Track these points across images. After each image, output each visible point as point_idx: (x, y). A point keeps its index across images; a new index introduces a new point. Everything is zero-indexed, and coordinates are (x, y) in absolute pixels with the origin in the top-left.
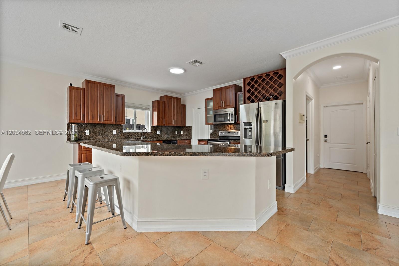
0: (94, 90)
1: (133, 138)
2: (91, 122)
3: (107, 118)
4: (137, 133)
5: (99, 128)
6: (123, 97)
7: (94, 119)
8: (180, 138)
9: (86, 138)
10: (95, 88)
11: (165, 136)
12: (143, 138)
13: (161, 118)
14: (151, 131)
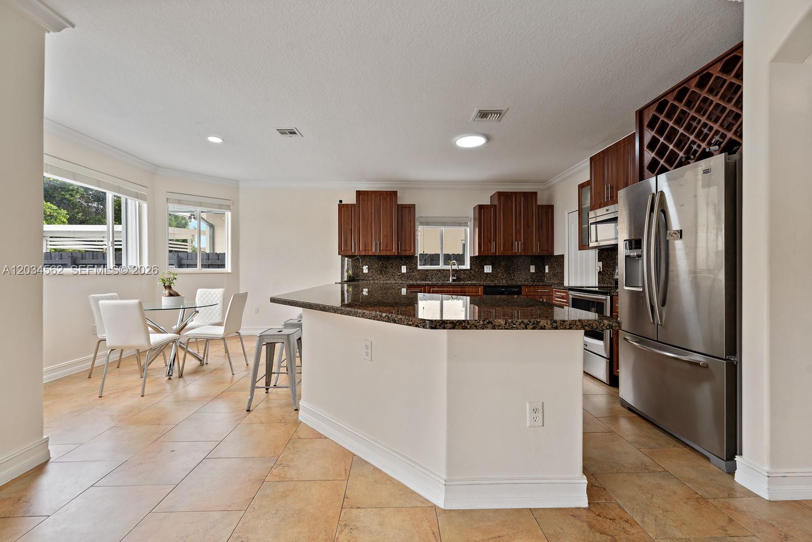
0: (367, 204)
1: (434, 279)
2: (363, 253)
3: (385, 245)
4: (442, 270)
5: (381, 263)
6: (411, 208)
7: (367, 249)
8: (543, 281)
9: (363, 278)
10: (368, 200)
11: (502, 277)
12: (454, 280)
13: (486, 241)
14: (471, 266)
